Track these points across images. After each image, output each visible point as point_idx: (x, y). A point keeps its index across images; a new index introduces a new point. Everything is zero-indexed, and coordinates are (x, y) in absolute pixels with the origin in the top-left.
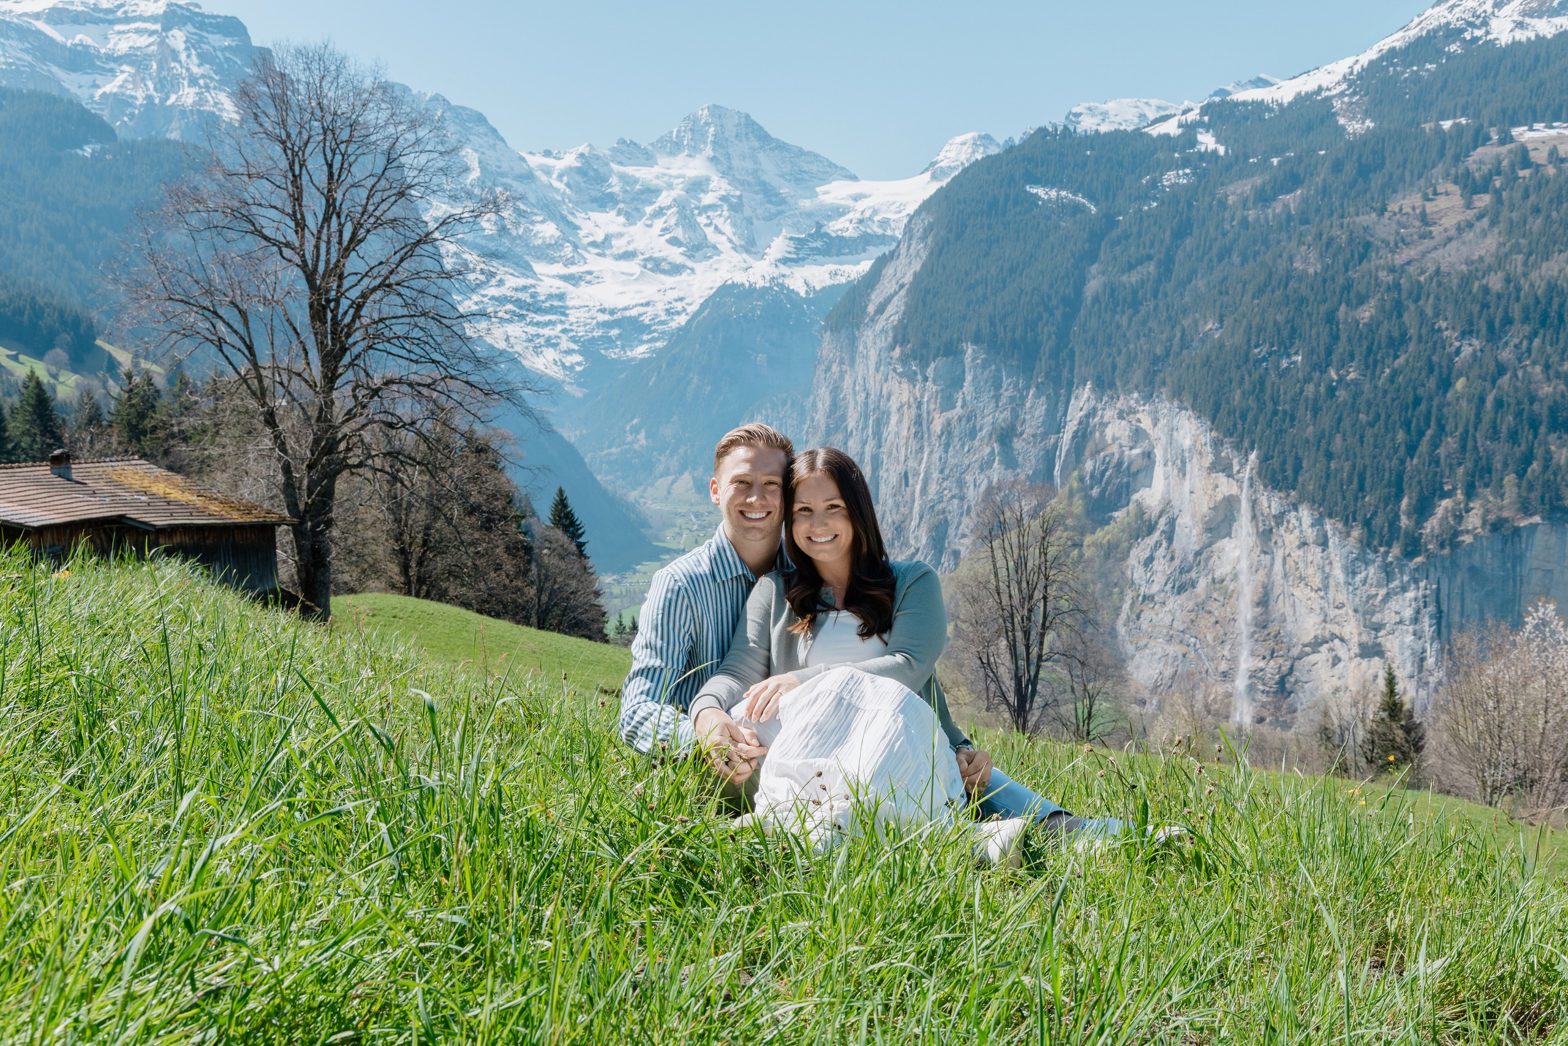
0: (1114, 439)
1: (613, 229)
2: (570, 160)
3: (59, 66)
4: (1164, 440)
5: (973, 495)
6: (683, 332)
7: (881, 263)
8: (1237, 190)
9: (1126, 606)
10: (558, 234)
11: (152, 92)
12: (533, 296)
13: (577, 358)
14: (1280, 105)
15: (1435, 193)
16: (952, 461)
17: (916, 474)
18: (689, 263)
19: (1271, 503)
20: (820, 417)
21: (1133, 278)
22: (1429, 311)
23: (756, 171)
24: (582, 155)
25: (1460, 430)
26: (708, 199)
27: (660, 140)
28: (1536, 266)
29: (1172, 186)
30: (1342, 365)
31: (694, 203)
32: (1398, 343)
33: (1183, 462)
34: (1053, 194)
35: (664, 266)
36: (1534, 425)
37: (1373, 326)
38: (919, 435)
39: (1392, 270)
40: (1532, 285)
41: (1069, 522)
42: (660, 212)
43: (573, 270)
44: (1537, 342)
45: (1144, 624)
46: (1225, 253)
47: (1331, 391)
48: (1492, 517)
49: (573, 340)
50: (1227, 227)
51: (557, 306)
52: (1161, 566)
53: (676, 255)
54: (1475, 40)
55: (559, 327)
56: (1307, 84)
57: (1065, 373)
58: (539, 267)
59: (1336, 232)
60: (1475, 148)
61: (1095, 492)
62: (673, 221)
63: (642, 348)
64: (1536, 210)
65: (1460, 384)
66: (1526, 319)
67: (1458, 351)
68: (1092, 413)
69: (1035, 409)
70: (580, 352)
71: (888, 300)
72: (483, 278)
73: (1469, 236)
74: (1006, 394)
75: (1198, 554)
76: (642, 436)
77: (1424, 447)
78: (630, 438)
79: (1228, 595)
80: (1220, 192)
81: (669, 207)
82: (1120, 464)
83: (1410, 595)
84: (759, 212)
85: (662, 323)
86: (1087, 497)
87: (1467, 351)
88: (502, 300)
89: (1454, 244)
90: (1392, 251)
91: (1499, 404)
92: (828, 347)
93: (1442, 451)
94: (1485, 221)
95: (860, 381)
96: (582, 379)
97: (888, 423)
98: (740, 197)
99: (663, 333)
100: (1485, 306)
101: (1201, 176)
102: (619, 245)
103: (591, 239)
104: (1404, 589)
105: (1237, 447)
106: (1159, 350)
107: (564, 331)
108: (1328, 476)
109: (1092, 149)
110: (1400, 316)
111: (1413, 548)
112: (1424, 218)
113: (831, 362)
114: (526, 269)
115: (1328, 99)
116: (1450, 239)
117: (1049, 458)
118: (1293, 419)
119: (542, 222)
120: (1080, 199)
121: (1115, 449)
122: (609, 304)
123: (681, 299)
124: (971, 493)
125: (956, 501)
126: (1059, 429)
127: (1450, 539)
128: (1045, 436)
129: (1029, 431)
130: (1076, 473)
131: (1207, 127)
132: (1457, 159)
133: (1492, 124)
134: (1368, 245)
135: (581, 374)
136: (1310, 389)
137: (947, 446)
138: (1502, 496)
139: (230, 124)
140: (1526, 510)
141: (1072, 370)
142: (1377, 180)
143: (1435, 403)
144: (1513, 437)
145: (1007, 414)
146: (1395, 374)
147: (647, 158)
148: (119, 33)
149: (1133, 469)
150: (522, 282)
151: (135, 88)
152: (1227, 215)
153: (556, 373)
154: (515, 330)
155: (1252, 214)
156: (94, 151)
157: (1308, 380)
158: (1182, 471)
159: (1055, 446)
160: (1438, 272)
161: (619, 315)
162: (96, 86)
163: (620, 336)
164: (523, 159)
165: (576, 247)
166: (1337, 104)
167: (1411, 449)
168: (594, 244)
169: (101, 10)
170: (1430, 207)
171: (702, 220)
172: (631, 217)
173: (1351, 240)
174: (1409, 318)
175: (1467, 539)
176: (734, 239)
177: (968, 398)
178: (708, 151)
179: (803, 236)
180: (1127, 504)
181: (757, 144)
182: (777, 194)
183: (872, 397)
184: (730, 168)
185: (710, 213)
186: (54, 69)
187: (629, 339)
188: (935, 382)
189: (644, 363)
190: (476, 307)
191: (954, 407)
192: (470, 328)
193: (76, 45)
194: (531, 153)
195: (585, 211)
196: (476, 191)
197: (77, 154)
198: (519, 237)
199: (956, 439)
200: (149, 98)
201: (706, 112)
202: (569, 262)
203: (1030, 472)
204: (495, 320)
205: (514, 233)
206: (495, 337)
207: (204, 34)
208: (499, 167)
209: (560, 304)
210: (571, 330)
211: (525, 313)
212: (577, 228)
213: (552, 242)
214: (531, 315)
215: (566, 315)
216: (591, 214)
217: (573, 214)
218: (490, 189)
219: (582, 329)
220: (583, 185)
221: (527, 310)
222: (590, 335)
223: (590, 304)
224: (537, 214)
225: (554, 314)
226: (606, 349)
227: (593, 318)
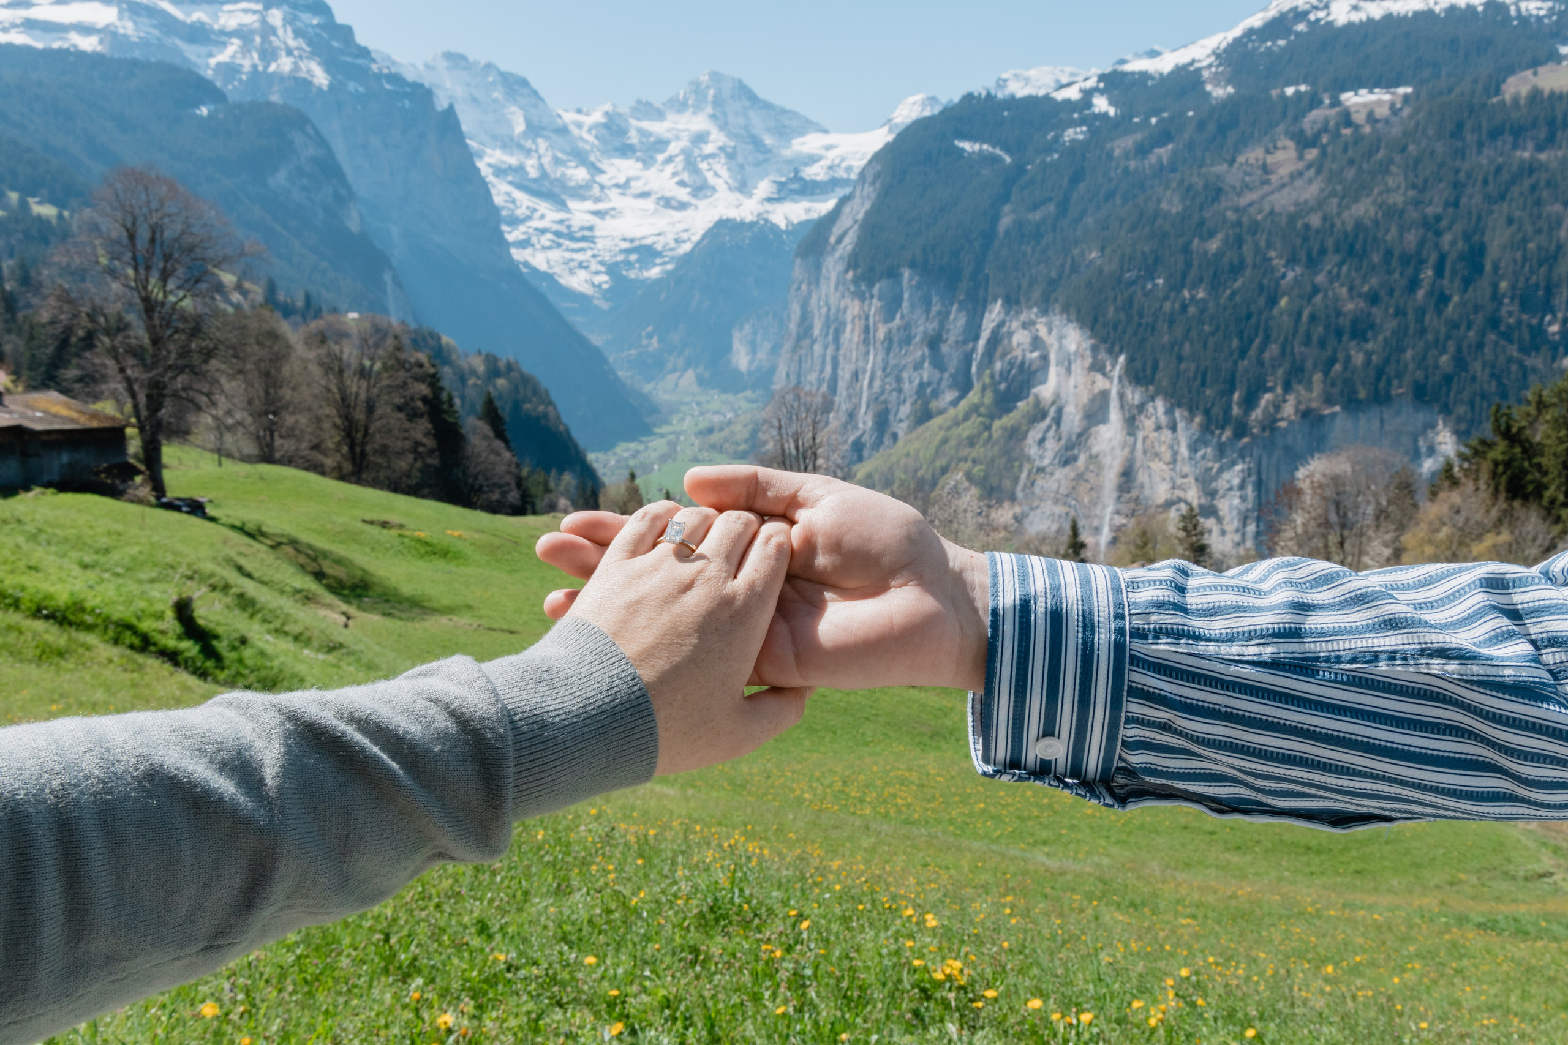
0: (1019, 345)
1: (632, 173)
2: (597, 117)
3: (181, 39)
4: (1056, 345)
5: (909, 388)
6: (688, 258)
7: (843, 201)
8: (1122, 145)
9: (1024, 475)
10: (587, 177)
11: (256, 61)
12: (569, 227)
13: (604, 278)
14: (1161, 75)
15: (1275, 148)
16: (892, 362)
17: (864, 371)
19: (1135, 396)
20: (793, 326)
21: (1037, 216)
22: (1263, 244)
23: (746, 126)
24: (607, 113)
25: (1282, 338)
26: (709, 149)
27: (670, 101)
28: (1348, 207)
29: (1072, 141)
30: (1194, 286)
31: (696, 152)
32: (1236, 269)
33: (1070, 363)
34: (977, 147)
35: (674, 203)
36: (1339, 334)
37: (1219, 255)
38: (866, 342)
39: (1237, 210)
40: (1343, 223)
41: (982, 410)
42: (669, 160)
43: (601, 206)
44: (1345, 269)
45: (1037, 490)
46: (1110, 195)
47: (1184, 307)
48: (1302, 407)
49: (602, 263)
50: (1112, 174)
51: (587, 236)
52: (1051, 445)
53: (683, 194)
54: (1318, 20)
55: (590, 253)
56: (1182, 57)
57: (981, 293)
58: (572, 204)
59: (1195, 180)
60: (1311, 110)
61: (1003, 386)
62: (680, 167)
63: (656, 270)
64: (1351, 162)
65: (1283, 302)
66: (1337, 250)
67: (1284, 276)
68: (1001, 324)
69: (958, 321)
70: (606, 273)
71: (845, 233)
72: (528, 213)
73: (1299, 183)
74: (935, 309)
75: (1080, 435)
76: (655, 341)
77: (1253, 352)
78: (645, 342)
79: (1100, 467)
80: (1108, 146)
81: (677, 156)
82: (1023, 363)
83: (1239, 467)
84: (750, 159)
85: (672, 249)
86: (996, 391)
87: (1291, 275)
88: (543, 231)
89: (1286, 190)
90: (1239, 195)
91: (1313, 318)
92: (798, 270)
93: (1267, 355)
94: (1312, 172)
95: (823, 297)
96: (607, 295)
97: (844, 331)
98: (734, 148)
99: (673, 258)
100: (1306, 239)
101: (1093, 132)
102: (637, 186)
103: (614, 181)
104: (1233, 463)
105: (1110, 351)
106: (1054, 274)
107: (593, 256)
108: (1178, 376)
109: (1008, 109)
110: (1240, 247)
111: (1241, 430)
112: (1265, 169)
113: (801, 282)
114: (562, 205)
115: (1199, 70)
116: (1284, 186)
117: (968, 360)
118: (1153, 329)
119: (575, 167)
120: (998, 152)
121: (1018, 353)
122: (630, 234)
123: (686, 230)
124: (906, 386)
125: (895, 394)
126: (977, 338)
127: (1270, 424)
128: (965, 342)
129: (952, 338)
130: (988, 372)
131: (1102, 92)
132: (1296, 119)
133: (1325, 90)
134: (1219, 191)
135: (607, 291)
136: (1167, 306)
137: (889, 350)
138: (1310, 390)
139: (320, 89)
140: (1329, 401)
141: (986, 289)
142: (1232, 136)
143: (1264, 317)
144: (1322, 344)
145: (935, 324)
146: (1234, 293)
147: (659, 115)
148: (228, 12)
149: (1034, 368)
150: (559, 216)
151: (244, 56)
152: (1113, 164)
153: (587, 290)
154: (555, 255)
155: (1132, 164)
156: (208, 111)
157: (1166, 298)
158: (1069, 370)
159: (974, 350)
160: (1272, 212)
161: (636, 244)
162: (211, 55)
163: (638, 261)
164: (559, 116)
165: (602, 187)
166: (1206, 74)
167: (1243, 354)
168: (617, 186)
170: (1270, 159)
171: (703, 166)
172: (647, 163)
173: (1206, 186)
174: (1247, 250)
175: (1283, 424)
176: (730, 181)
177: (905, 312)
178: (709, 110)
179: (783, 179)
180: (1028, 396)
181: (747, 104)
182: (764, 145)
183: (833, 311)
184: (726, 123)
185: (711, 161)
186: (178, 42)
187: (645, 263)
188: (880, 299)
189: (657, 282)
190: (522, 237)
191: (893, 319)
192: (517, 254)
193: (193, 23)
194: (566, 111)
195: (610, 157)
196: (522, 142)
197: (196, 115)
198: (557, 180)
199: (895, 345)
200: (255, 66)
201: (707, 78)
202: (597, 200)
203: (953, 371)
204: (538, 246)
205: (553, 176)
206: (539, 260)
207: (298, 13)
208: (540, 122)
209: (590, 234)
210: (599, 255)
211: (562, 241)
212: (604, 172)
213: (584, 184)
214: (567, 243)
215: (595, 243)
216: (614, 160)
217: (600, 161)
218: (533, 140)
219: (607, 254)
220: (608, 137)
221: (564, 239)
222: (614, 259)
223: (615, 234)
224: (570, 161)
225: (586, 242)
226: (627, 270)
227: (616, 246)
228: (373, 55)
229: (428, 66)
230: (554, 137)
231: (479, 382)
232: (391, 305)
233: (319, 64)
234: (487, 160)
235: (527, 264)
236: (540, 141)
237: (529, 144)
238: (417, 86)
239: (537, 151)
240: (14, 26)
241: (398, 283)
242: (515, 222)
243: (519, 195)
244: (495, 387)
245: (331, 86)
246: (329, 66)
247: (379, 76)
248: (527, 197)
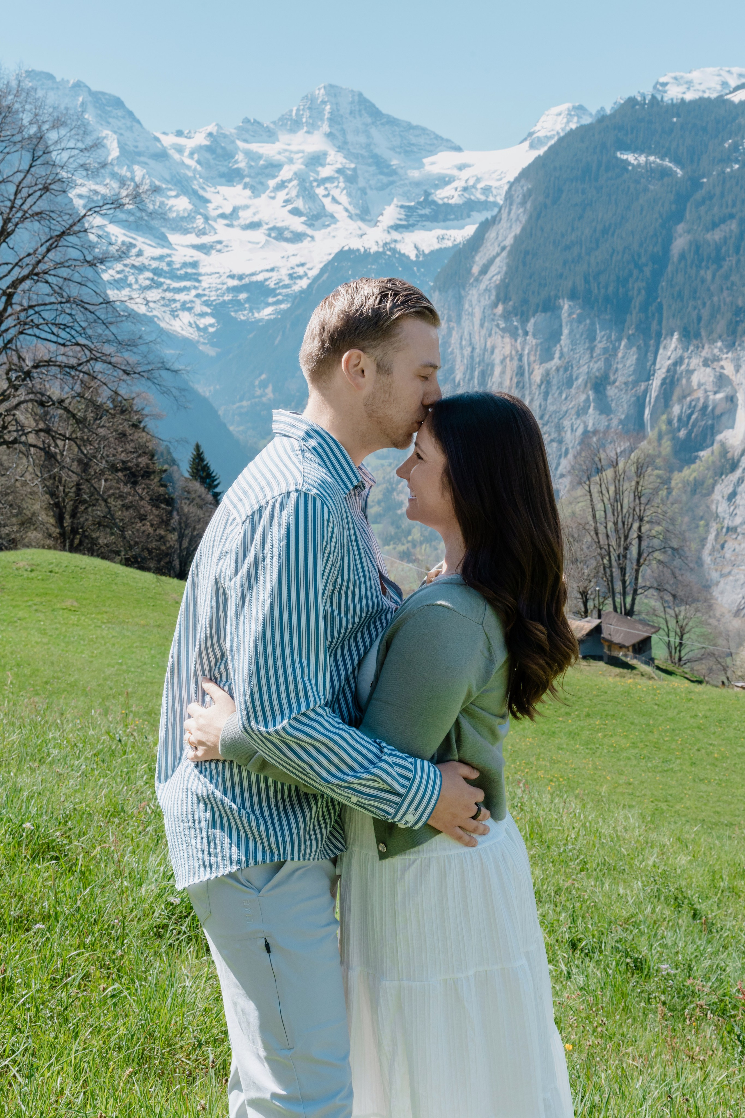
0: (700, 385)
1: (240, 202)
2: (200, 139)
5: (570, 439)
6: (304, 294)
7: (485, 227)
9: (712, 536)
10: (190, 207)
12: (169, 264)
13: (210, 320)
16: (551, 408)
18: (309, 232)
23: (368, 145)
24: (210, 134)
26: (325, 172)
27: (281, 119)
31: (312, 176)
34: (643, 159)
35: (287, 234)
38: (520, 385)
41: (659, 461)
42: (282, 186)
43: (205, 240)
45: (729, 554)
49: (206, 303)
51: (191, 273)
52: (743, 500)
53: (297, 224)
55: (194, 292)
57: (654, 326)
58: (174, 238)
61: (682, 434)
62: (294, 193)
63: (269, 310)
68: (679, 361)
69: (627, 359)
70: (212, 315)
71: (491, 262)
72: (124, 248)
74: (600, 346)
81: (290, 181)
82: (705, 407)
84: (372, 182)
85: (286, 286)
86: (675, 439)
88: (141, 269)
95: (466, 336)
96: (214, 339)
98: (355, 170)
99: (287, 295)
102: (246, 217)
103: (220, 211)
107: (198, 296)
109: (678, 115)
114: (163, 240)
117: (640, 403)
119: (176, 196)
120: (668, 164)
121: (700, 394)
122: (238, 270)
123: (303, 265)
124: (570, 436)
126: (649, 377)
128: (636, 383)
129: (621, 379)
130: (664, 417)
135: (213, 334)
137: (546, 394)
141: (660, 322)
145: (601, 364)
147: (270, 135)
149: (718, 412)
150: (158, 252)
153: (191, 334)
154: (154, 295)
159: (646, 392)
161: (246, 280)
163: (247, 300)
164: (157, 139)
165: (207, 218)
168: (223, 216)
171: (320, 191)
172: (256, 190)
176: (350, 208)
177: (565, 350)
178: (325, 128)
179: (413, 204)
180: (712, 444)
181: (369, 120)
182: (389, 166)
183: (478, 350)
184: (345, 143)
185: (328, 185)
187: (256, 302)
188: (534, 336)
189: (270, 323)
190: (117, 276)
191: (552, 358)
192: (112, 294)
194: (164, 133)
195: (214, 185)
196: (115, 169)
198: (156, 211)
199: (554, 388)
201: (322, 91)
202: (202, 233)
203: (623, 417)
204: (135, 286)
205: (151, 207)
206: (137, 302)
208: (136, 147)
209: (194, 271)
210: (205, 295)
211: (162, 280)
212: (208, 201)
213: (186, 215)
214: (168, 281)
215: (199, 281)
216: (219, 188)
217: (203, 189)
218: (128, 167)
219: (214, 293)
220: (212, 162)
221: (165, 277)
222: (221, 299)
223: (221, 271)
224: (171, 190)
225: (189, 280)
226: (236, 311)
227: (223, 284)
230: (152, 163)
234: (80, 190)
235: (124, 306)
236: (136, 167)
237: (123, 172)
242: (110, 259)
243: (113, 229)
248: (123, 231)
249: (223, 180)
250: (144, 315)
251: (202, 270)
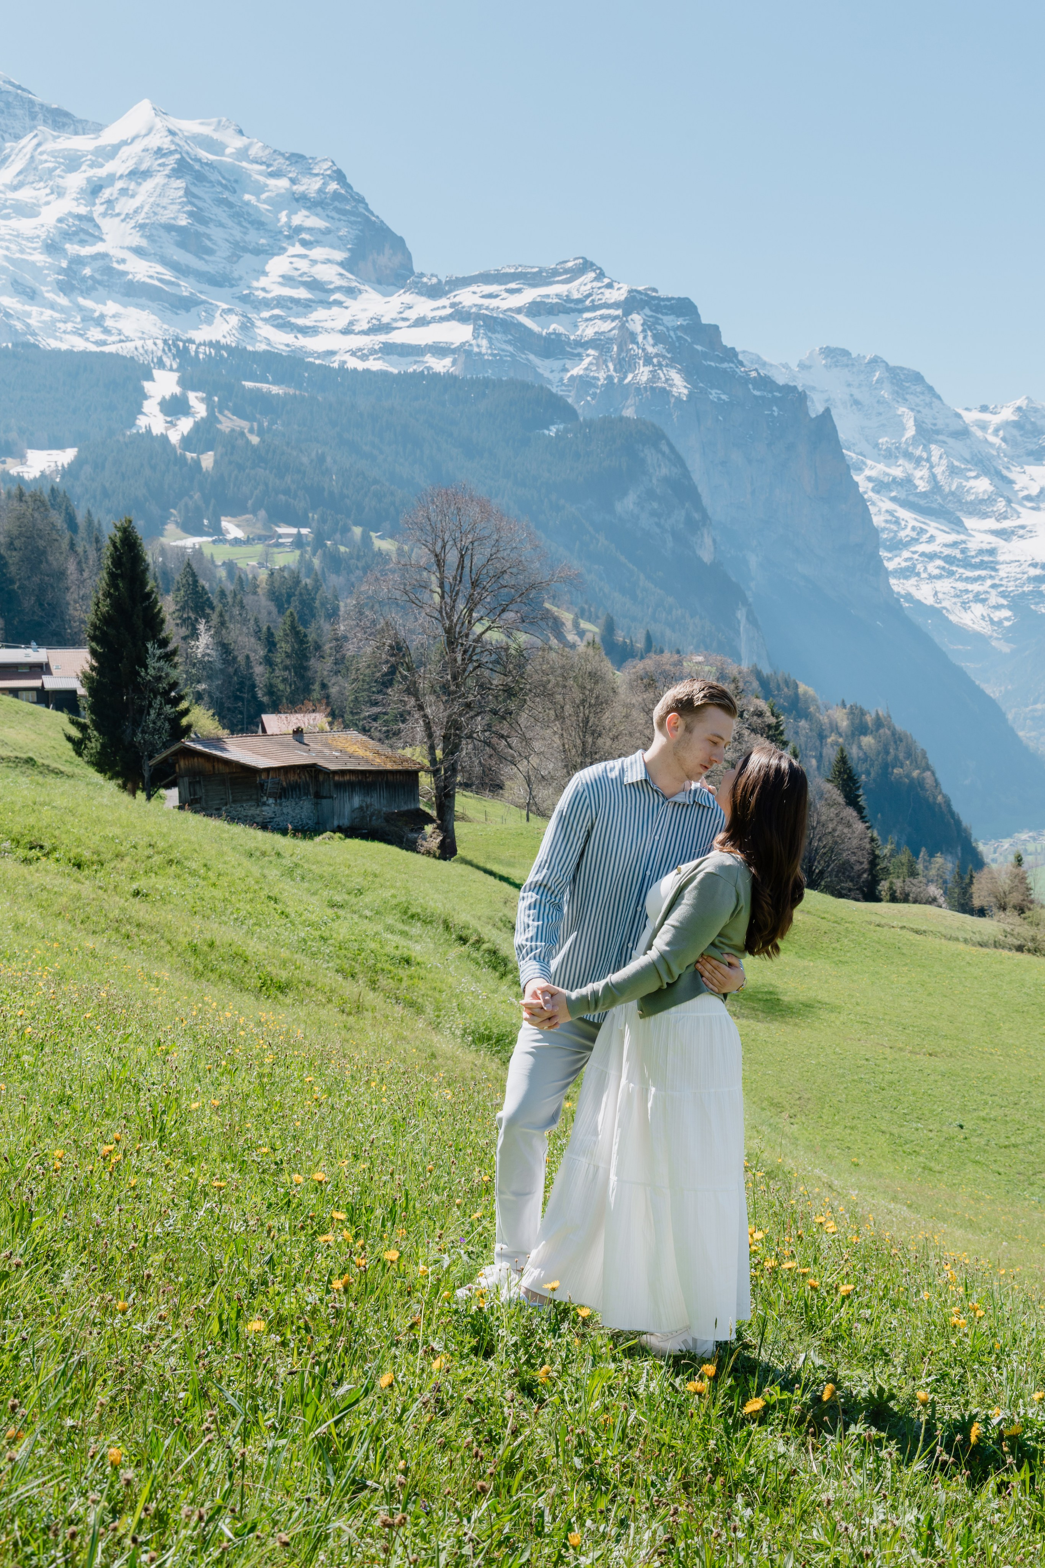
2: (1007, 414)
3: (536, 354)
10: (991, 488)
11: (612, 372)
12: (964, 551)
13: (1006, 613)
24: (1019, 409)
43: (1006, 524)
49: (1003, 595)
51: (988, 561)
55: (989, 582)
58: (970, 523)
70: (1009, 607)
72: (914, 534)
88: (931, 557)
96: (1010, 634)
103: (1025, 493)
107: (994, 586)
114: (957, 525)
119: (976, 477)
135: (1009, 629)
139: (678, 399)
148: (587, 320)
150: (953, 537)
151: (598, 370)
153: (983, 628)
154: (944, 585)
156: (558, 431)
162: (565, 370)
164: (959, 416)
165: (1009, 501)
168: (1028, 498)
169: (572, 301)
186: (532, 357)
190: (904, 564)
192: (897, 585)
193: (550, 334)
194: (967, 409)
195: (1021, 465)
196: (910, 449)
197: (544, 434)
198: (952, 493)
200: (609, 378)
202: (1003, 517)
204: (924, 575)
205: (947, 490)
206: (924, 593)
207: (660, 316)
208: (935, 425)
209: (991, 559)
210: (1001, 585)
211: (954, 569)
212: (1011, 482)
213: (986, 497)
214: (961, 570)
215: (996, 570)
216: (1026, 467)
217: (1008, 468)
218: (925, 446)
219: (1012, 583)
220: (1019, 438)
221: (958, 566)
222: (1020, 590)
223: (1022, 559)
224: (970, 470)
225: (985, 569)
226: (1037, 604)
227: (1024, 573)
228: (740, 357)
229: (802, 366)
230: (951, 441)
231: (841, 740)
232: (744, 651)
233: (679, 371)
234: (867, 472)
235: (909, 597)
236: (933, 447)
237: (918, 452)
238: (789, 389)
239: (928, 460)
240: (373, 352)
241: (752, 620)
242: (897, 546)
243: (903, 514)
244: (860, 747)
245: (690, 396)
246: (688, 375)
247: (745, 380)
248: (913, 516)
249: (1031, 458)
250: (932, 606)
251: (1001, 558)
